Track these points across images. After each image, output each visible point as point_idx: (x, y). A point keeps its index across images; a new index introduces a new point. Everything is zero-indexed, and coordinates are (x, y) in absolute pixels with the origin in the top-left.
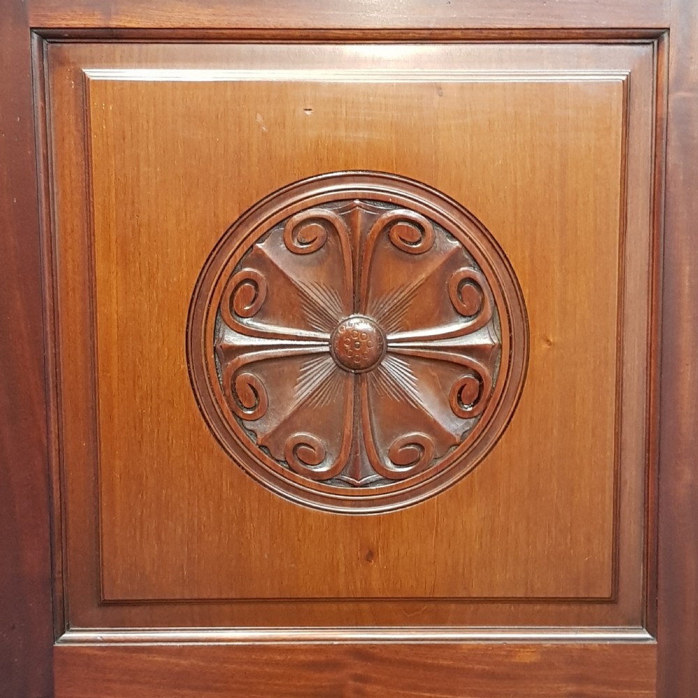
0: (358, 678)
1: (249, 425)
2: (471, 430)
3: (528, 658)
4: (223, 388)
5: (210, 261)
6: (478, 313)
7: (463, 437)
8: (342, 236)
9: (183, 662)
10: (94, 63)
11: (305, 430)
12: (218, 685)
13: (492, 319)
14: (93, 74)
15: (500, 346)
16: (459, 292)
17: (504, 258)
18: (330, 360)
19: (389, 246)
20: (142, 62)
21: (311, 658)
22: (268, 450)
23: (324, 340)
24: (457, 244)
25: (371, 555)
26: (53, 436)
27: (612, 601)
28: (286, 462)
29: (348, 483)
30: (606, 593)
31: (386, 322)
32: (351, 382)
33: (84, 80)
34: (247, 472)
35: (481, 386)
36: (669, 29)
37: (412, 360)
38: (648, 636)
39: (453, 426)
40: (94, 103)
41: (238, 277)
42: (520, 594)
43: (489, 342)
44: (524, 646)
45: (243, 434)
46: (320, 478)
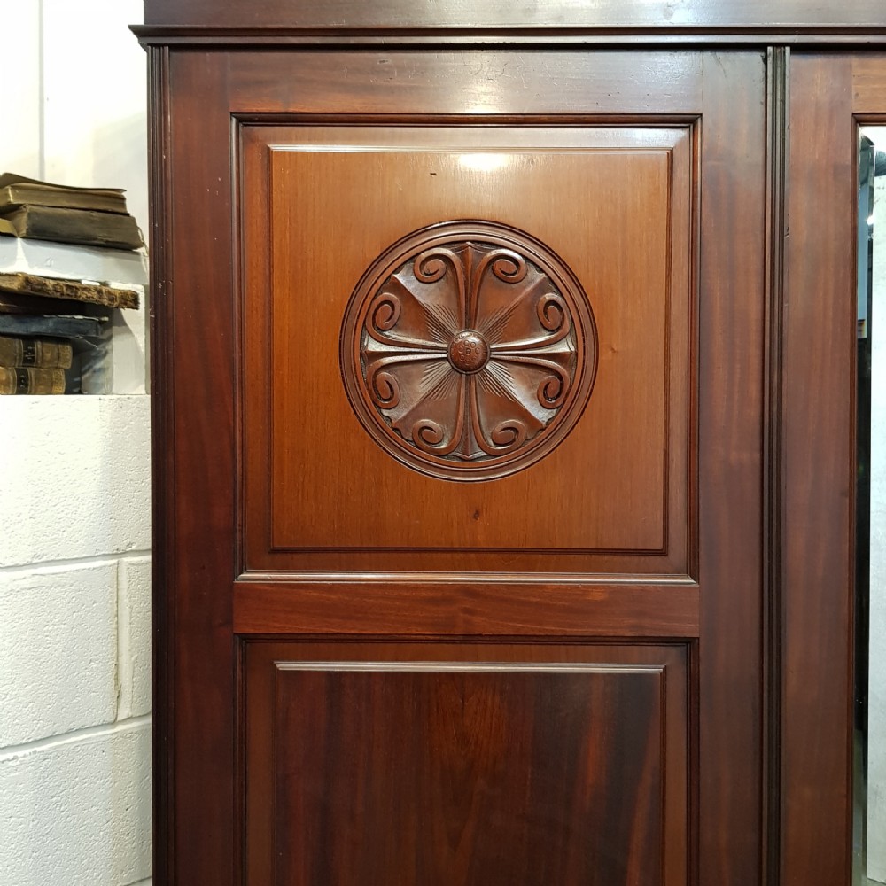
0: (467, 611)
1: (385, 413)
2: (554, 417)
3: (598, 596)
4: (367, 383)
5: (358, 286)
6: (558, 329)
7: (548, 423)
8: (458, 269)
9: (333, 597)
10: (276, 140)
11: (428, 418)
12: (360, 615)
13: (570, 332)
14: (275, 147)
15: (577, 354)
16: (545, 312)
17: (579, 287)
18: (447, 365)
19: (493, 277)
20: (311, 140)
21: (431, 594)
22: (400, 431)
23: (443, 349)
24: (544, 275)
25: (477, 514)
26: (238, 420)
27: (663, 553)
28: (413, 441)
29: (460, 458)
30: (659, 546)
31: (489, 335)
32: (464, 380)
33: (269, 152)
34: (384, 449)
35: (562, 385)
36: (701, 115)
37: (508, 365)
38: (693, 581)
39: (542, 415)
40: (275, 168)
41: (379, 299)
42: (592, 546)
43: (568, 350)
44: (595, 587)
45: (381, 420)
46: (439, 454)
